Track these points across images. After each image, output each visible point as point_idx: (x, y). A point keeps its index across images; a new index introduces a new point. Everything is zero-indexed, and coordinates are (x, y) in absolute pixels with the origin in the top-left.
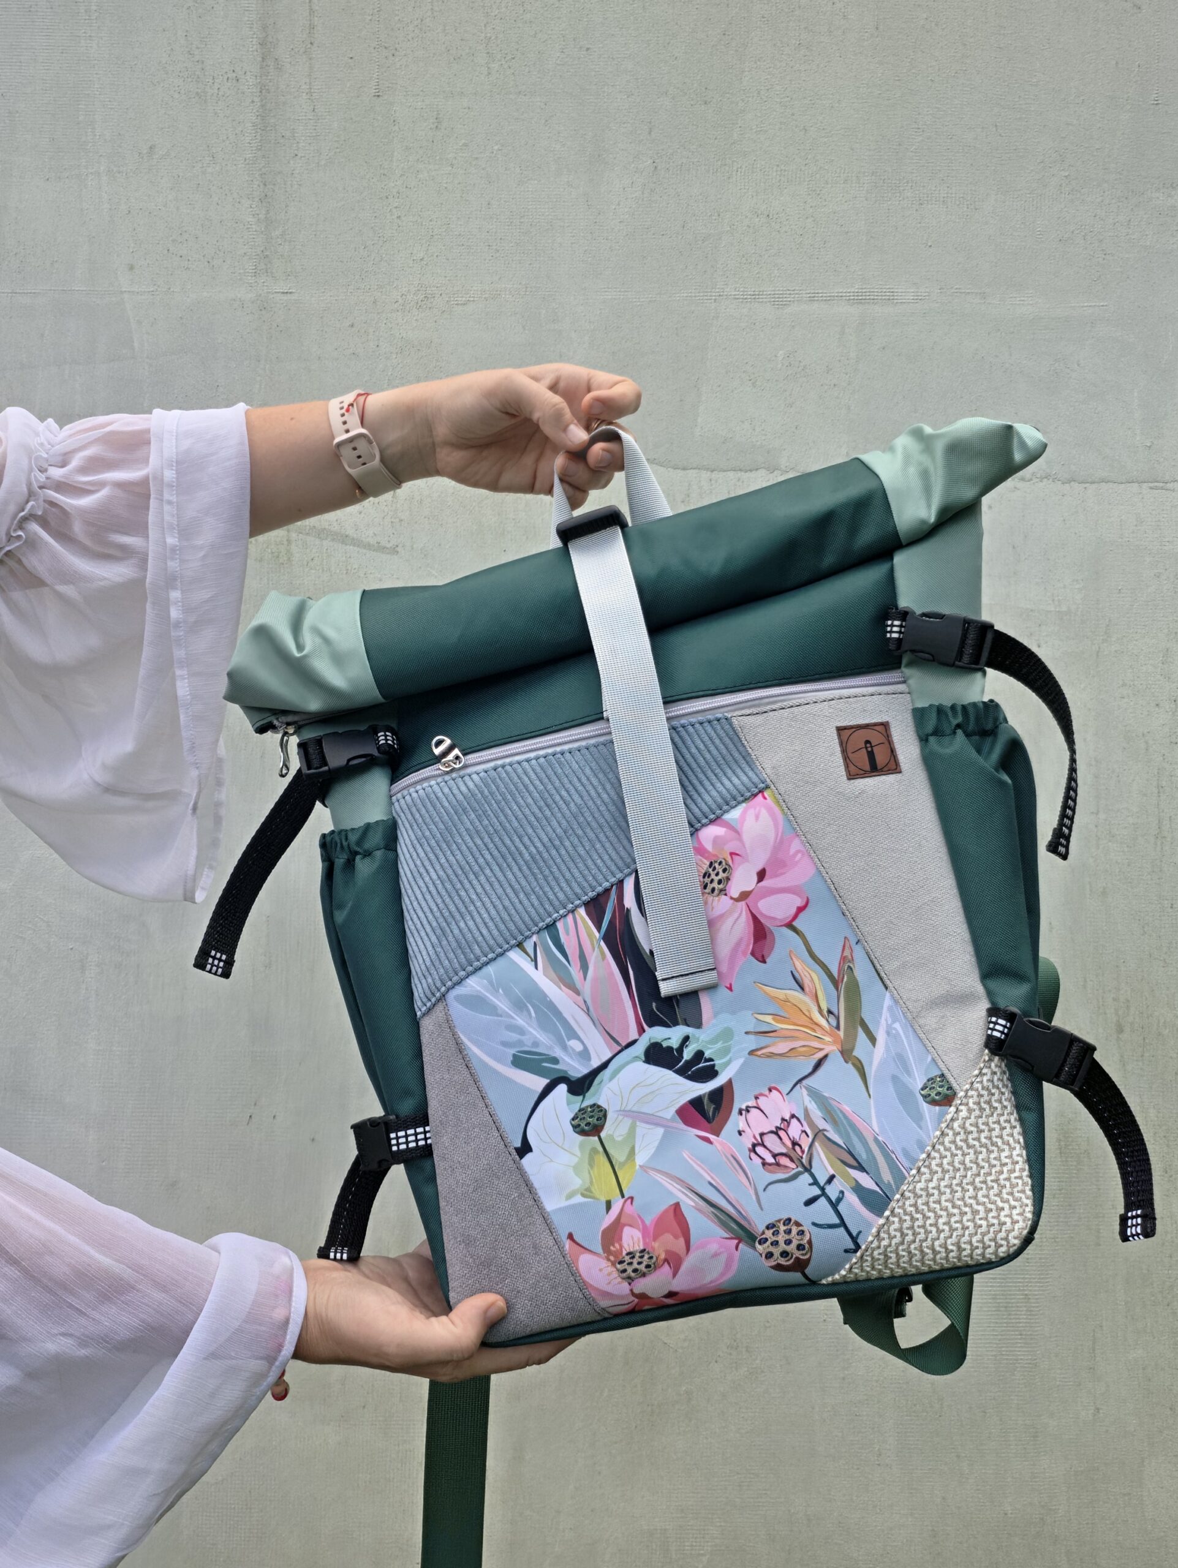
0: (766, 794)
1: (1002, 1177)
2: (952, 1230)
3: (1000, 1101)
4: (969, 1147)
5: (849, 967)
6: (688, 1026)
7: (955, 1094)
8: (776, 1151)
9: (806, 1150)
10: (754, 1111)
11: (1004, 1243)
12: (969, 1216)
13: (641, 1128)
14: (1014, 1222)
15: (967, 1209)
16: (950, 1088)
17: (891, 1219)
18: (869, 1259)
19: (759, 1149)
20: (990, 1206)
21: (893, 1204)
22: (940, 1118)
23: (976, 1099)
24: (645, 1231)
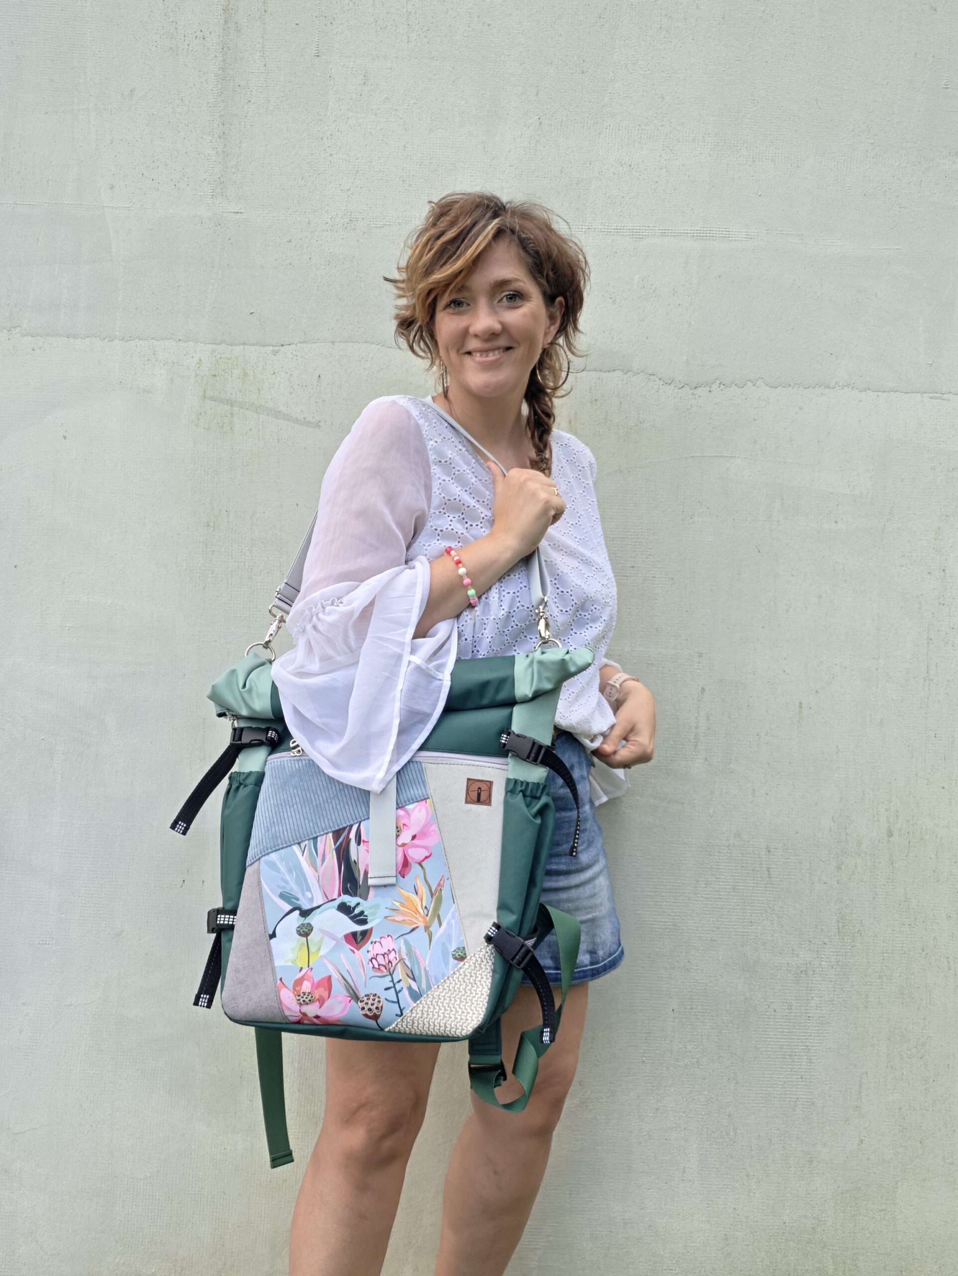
0: (428, 801)
1: (474, 999)
2: (445, 1017)
3: (485, 965)
4: (464, 982)
5: (441, 890)
6: (361, 898)
7: (466, 957)
8: (380, 963)
9: (394, 965)
10: (378, 943)
11: (465, 1029)
12: (454, 1013)
13: (326, 939)
14: (472, 1020)
15: (454, 1009)
16: (465, 954)
17: (419, 1005)
18: (405, 1021)
19: (374, 961)
20: (464, 1010)
21: (422, 999)
22: (456, 966)
23: (474, 961)
24: (312, 986)
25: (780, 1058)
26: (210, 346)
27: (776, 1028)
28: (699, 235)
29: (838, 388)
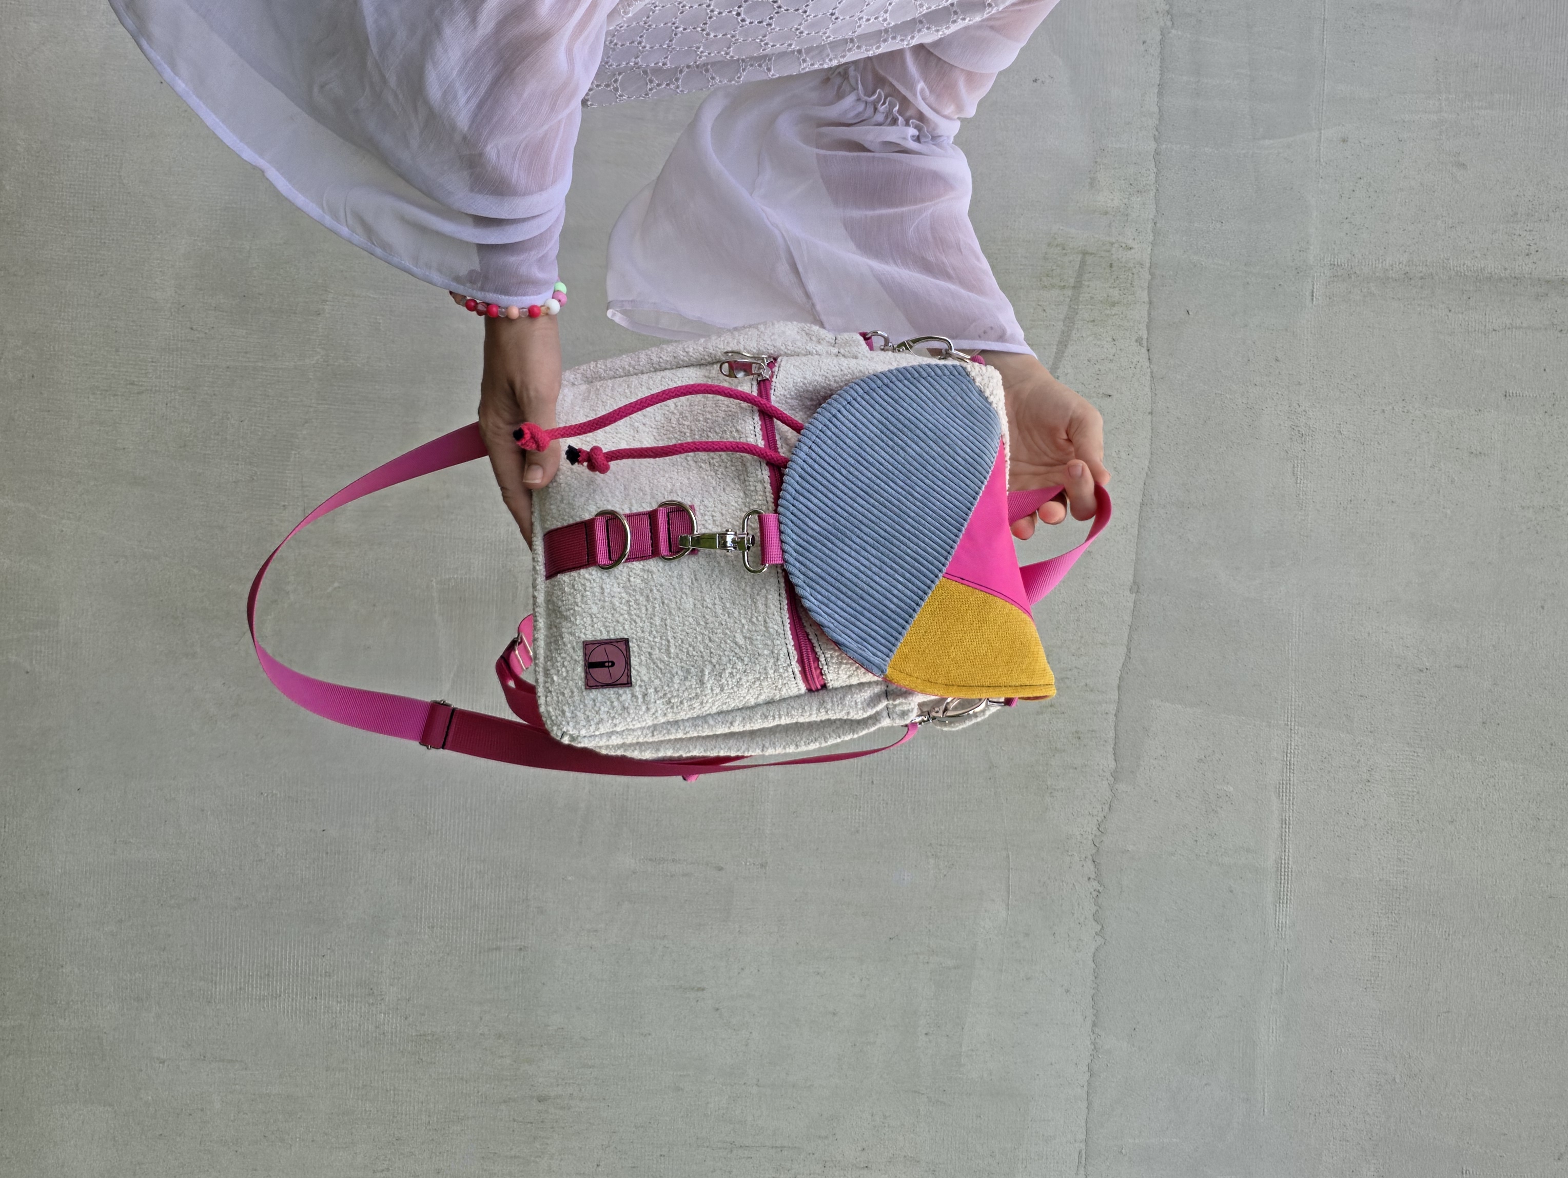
25: (265, 963)
26: (1148, 261)
27: (302, 957)
28: (1283, 866)
29: (1093, 1038)
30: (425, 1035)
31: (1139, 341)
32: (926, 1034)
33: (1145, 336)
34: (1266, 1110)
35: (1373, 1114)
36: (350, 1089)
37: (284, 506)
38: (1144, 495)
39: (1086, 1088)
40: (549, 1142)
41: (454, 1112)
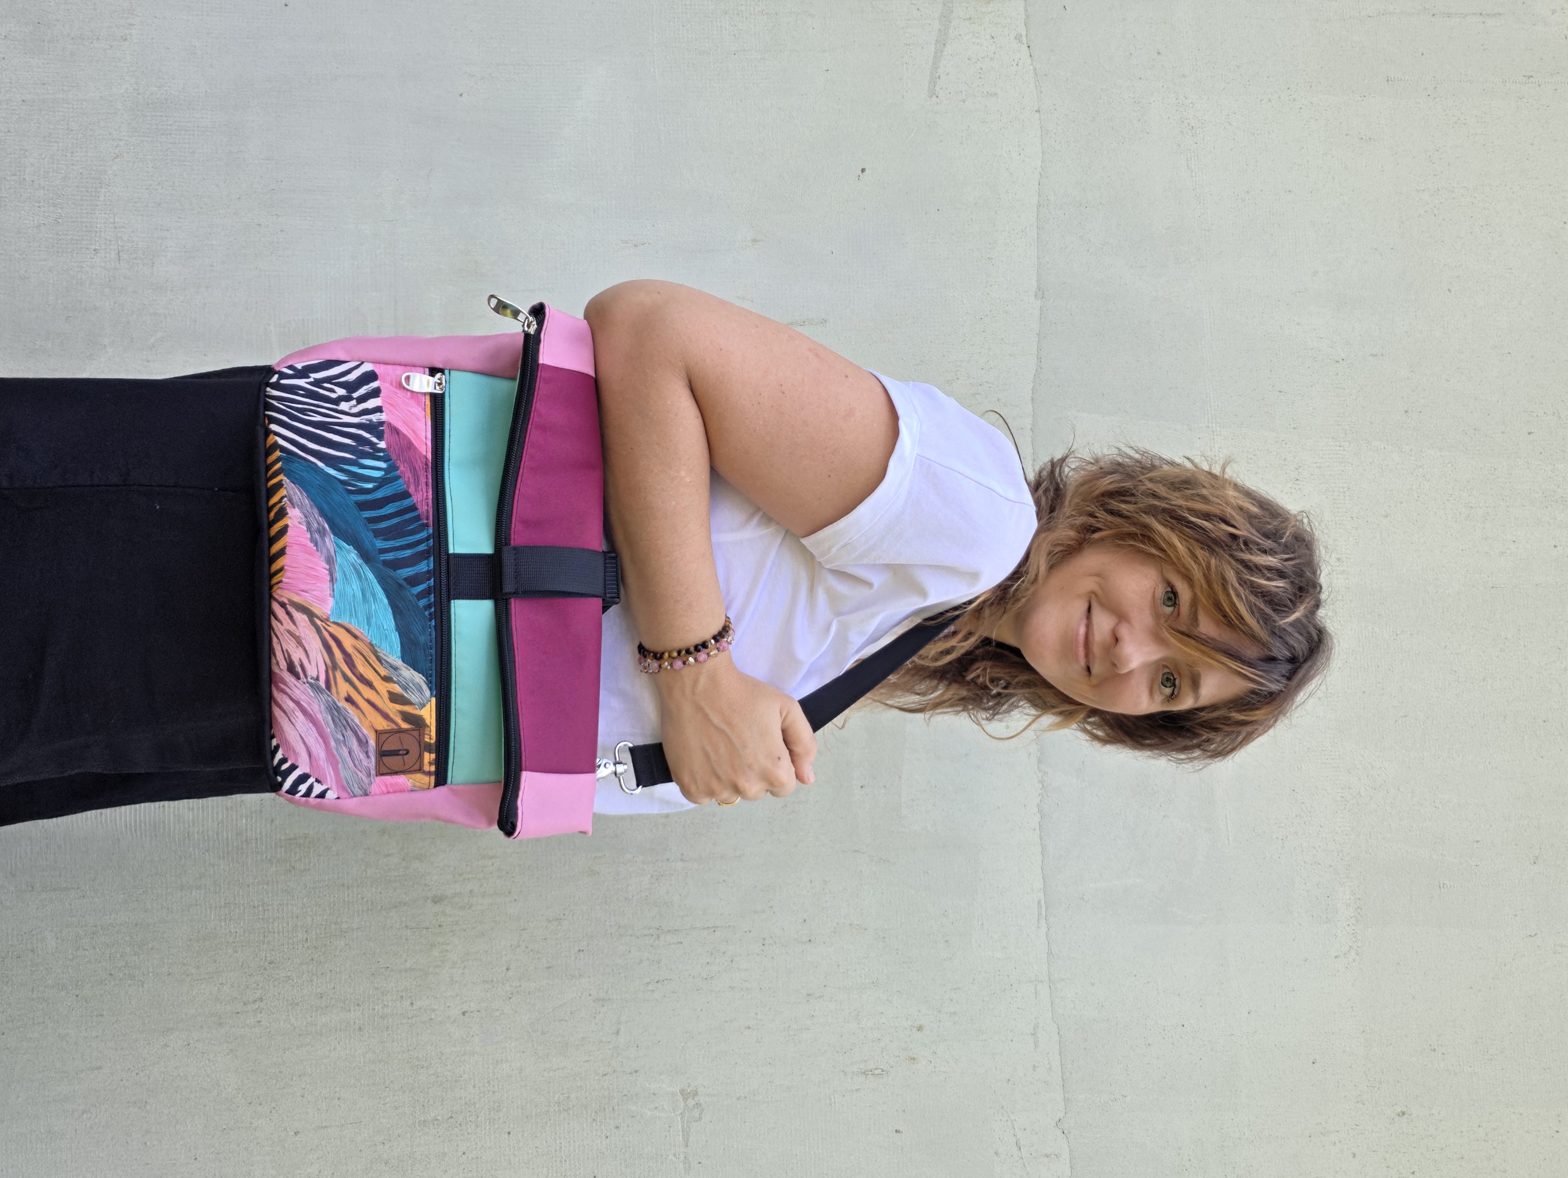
30: (294, 839)
31: (1018, 38)
32: (862, 787)
33: (1024, 33)
34: (1230, 838)
35: (1342, 831)
36: (211, 908)
37: (94, 250)
38: (1039, 196)
39: (1038, 832)
40: (448, 948)
41: (335, 924)
